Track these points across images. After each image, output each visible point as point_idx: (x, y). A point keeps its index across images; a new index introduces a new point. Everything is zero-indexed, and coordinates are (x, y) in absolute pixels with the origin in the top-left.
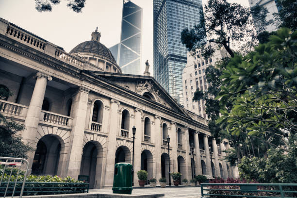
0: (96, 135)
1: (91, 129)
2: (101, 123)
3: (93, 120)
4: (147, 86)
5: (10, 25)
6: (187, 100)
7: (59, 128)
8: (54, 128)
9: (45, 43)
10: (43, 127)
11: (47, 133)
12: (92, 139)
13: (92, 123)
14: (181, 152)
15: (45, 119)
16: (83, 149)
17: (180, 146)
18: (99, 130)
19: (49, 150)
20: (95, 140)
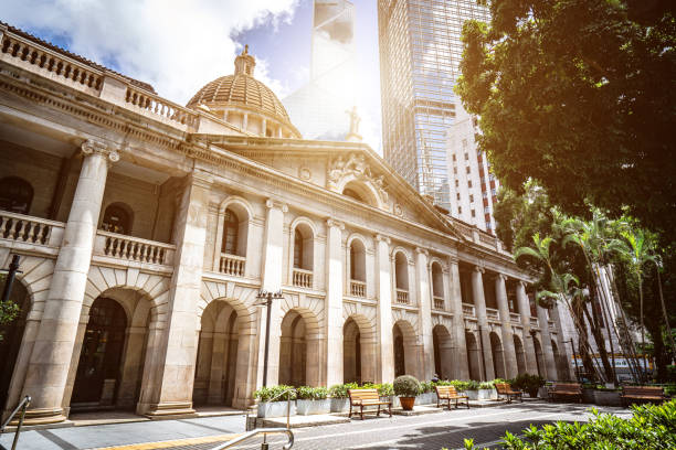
0: (231, 286)
1: (221, 270)
2: (245, 256)
3: (223, 250)
4: (353, 167)
5: (10, 34)
6: (459, 199)
7: (142, 271)
8: (130, 271)
9: (100, 73)
10: (103, 270)
11: (112, 285)
12: (222, 295)
13: (222, 258)
14: (441, 317)
15: (107, 251)
16: (202, 317)
17: (439, 303)
18: (240, 273)
19: (131, 321)
20: (229, 296)
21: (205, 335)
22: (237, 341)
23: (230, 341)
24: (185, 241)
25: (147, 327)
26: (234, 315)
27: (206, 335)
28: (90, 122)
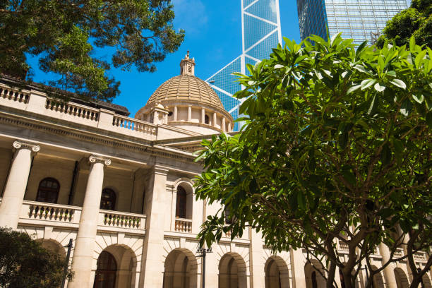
0: (183, 240)
1: (176, 229)
2: (191, 218)
3: (177, 216)
7: (127, 234)
8: (119, 235)
9: (97, 110)
10: (104, 235)
11: (109, 244)
12: (178, 247)
13: (176, 221)
15: (105, 223)
16: (165, 263)
18: (189, 230)
19: (120, 266)
20: (182, 247)
21: (167, 274)
22: (189, 278)
23: (185, 278)
24: (152, 212)
25: (130, 270)
26: (186, 259)
27: (169, 274)
28: (93, 143)
